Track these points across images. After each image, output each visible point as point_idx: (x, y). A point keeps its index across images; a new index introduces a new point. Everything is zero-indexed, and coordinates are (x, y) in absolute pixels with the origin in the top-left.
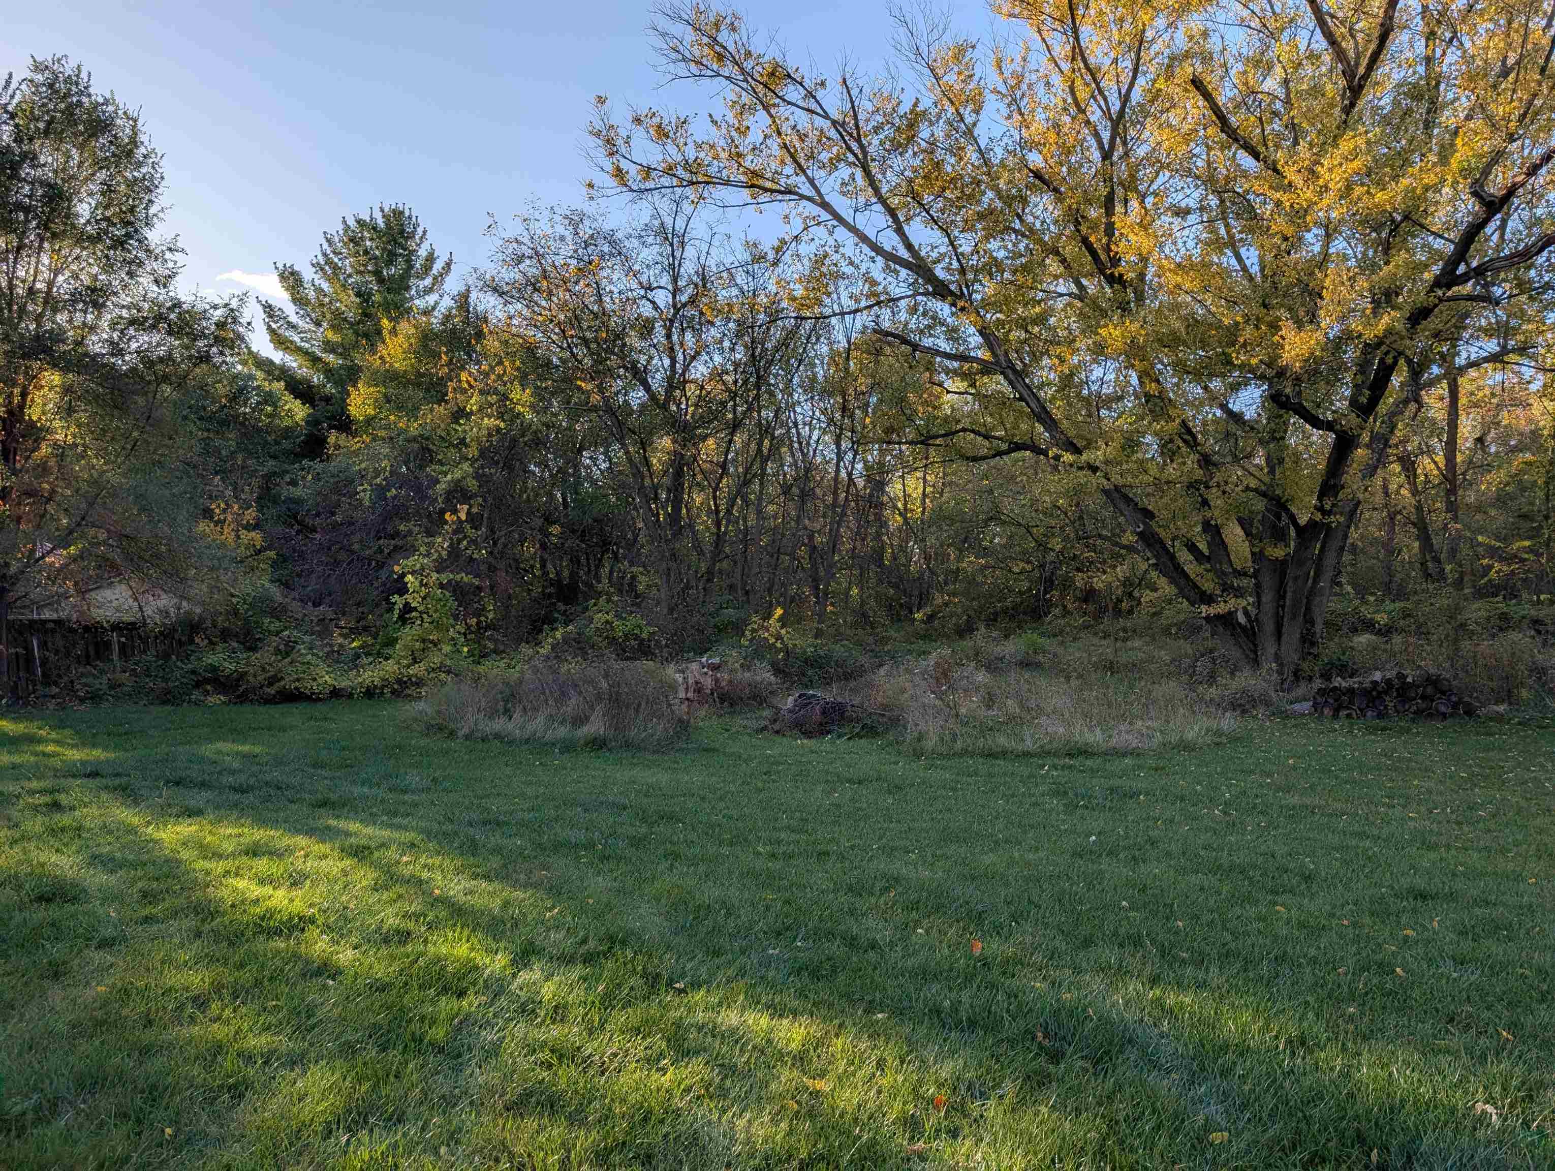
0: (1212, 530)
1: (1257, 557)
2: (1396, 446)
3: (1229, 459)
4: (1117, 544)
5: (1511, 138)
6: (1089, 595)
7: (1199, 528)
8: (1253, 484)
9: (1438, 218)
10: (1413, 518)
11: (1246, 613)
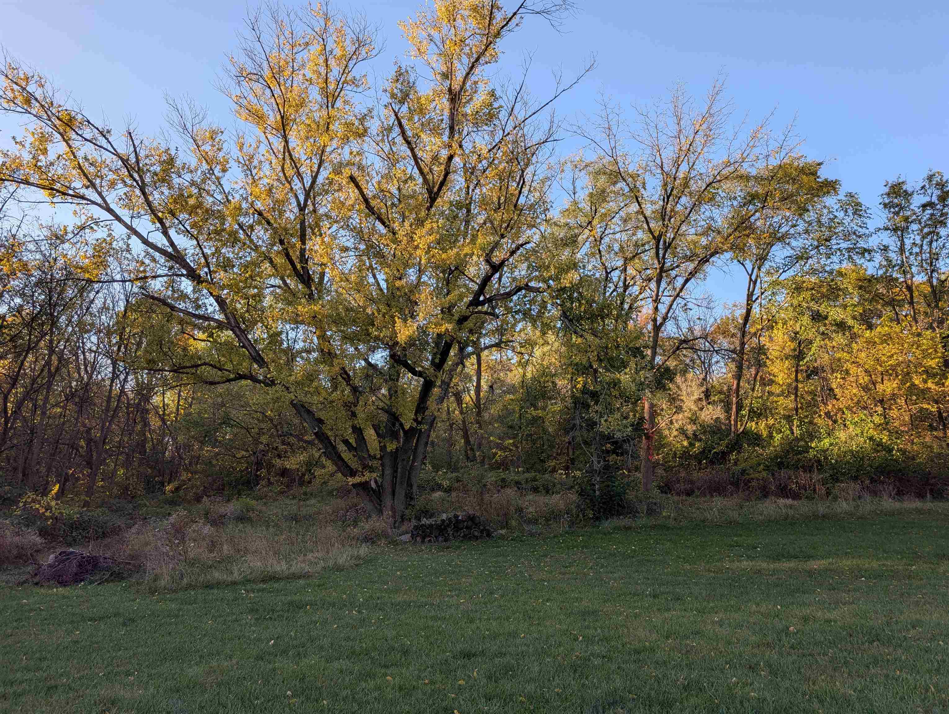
0: (358, 431)
1: (383, 448)
2: (453, 388)
3: (368, 390)
4: (302, 440)
5: (502, 236)
6: (284, 472)
7: (350, 431)
8: (381, 404)
9: (471, 271)
10: (461, 426)
11: (376, 482)
